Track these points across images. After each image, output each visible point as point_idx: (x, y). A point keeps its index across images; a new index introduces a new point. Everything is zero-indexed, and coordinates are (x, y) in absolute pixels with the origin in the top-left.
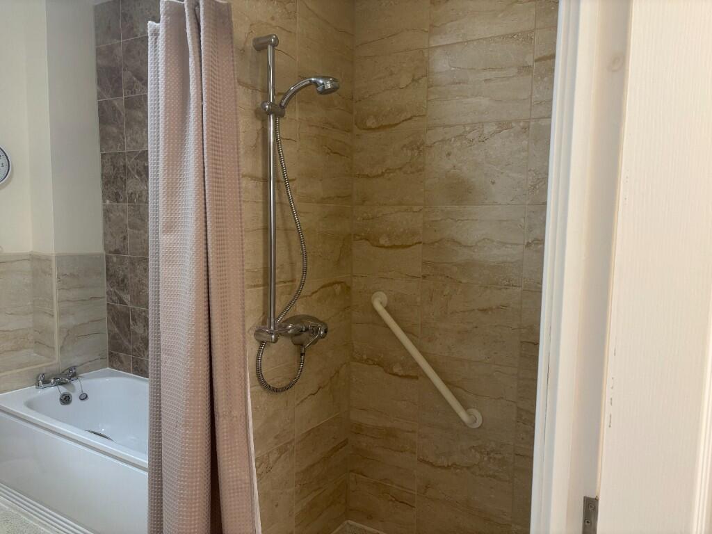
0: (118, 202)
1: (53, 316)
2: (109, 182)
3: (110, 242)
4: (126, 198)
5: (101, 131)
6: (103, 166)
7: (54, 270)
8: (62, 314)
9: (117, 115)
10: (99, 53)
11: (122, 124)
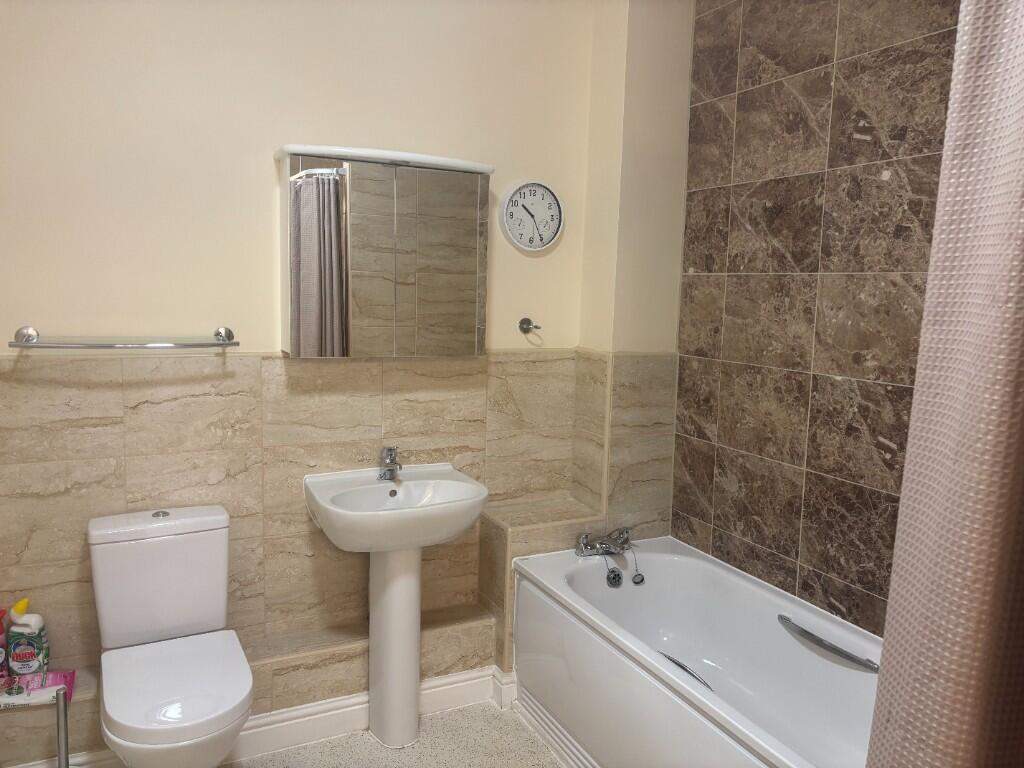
0: (710, 271)
1: (602, 446)
2: (697, 238)
3: (689, 336)
4: (724, 265)
5: (690, 155)
6: (689, 213)
7: (609, 377)
8: (615, 444)
9: (721, 126)
10: (700, 27)
11: (730, 139)
